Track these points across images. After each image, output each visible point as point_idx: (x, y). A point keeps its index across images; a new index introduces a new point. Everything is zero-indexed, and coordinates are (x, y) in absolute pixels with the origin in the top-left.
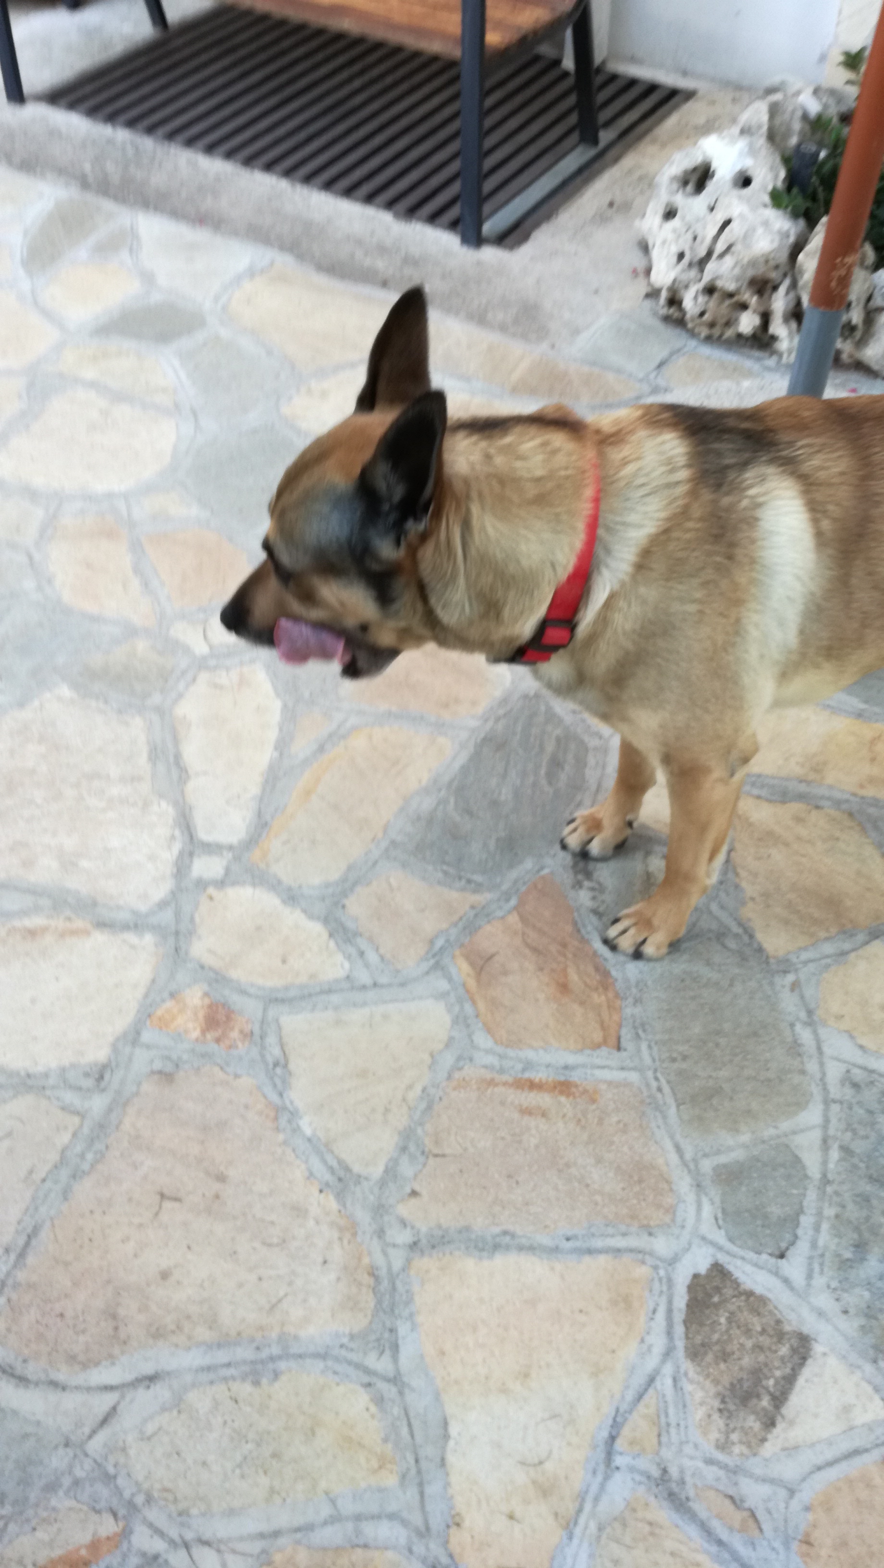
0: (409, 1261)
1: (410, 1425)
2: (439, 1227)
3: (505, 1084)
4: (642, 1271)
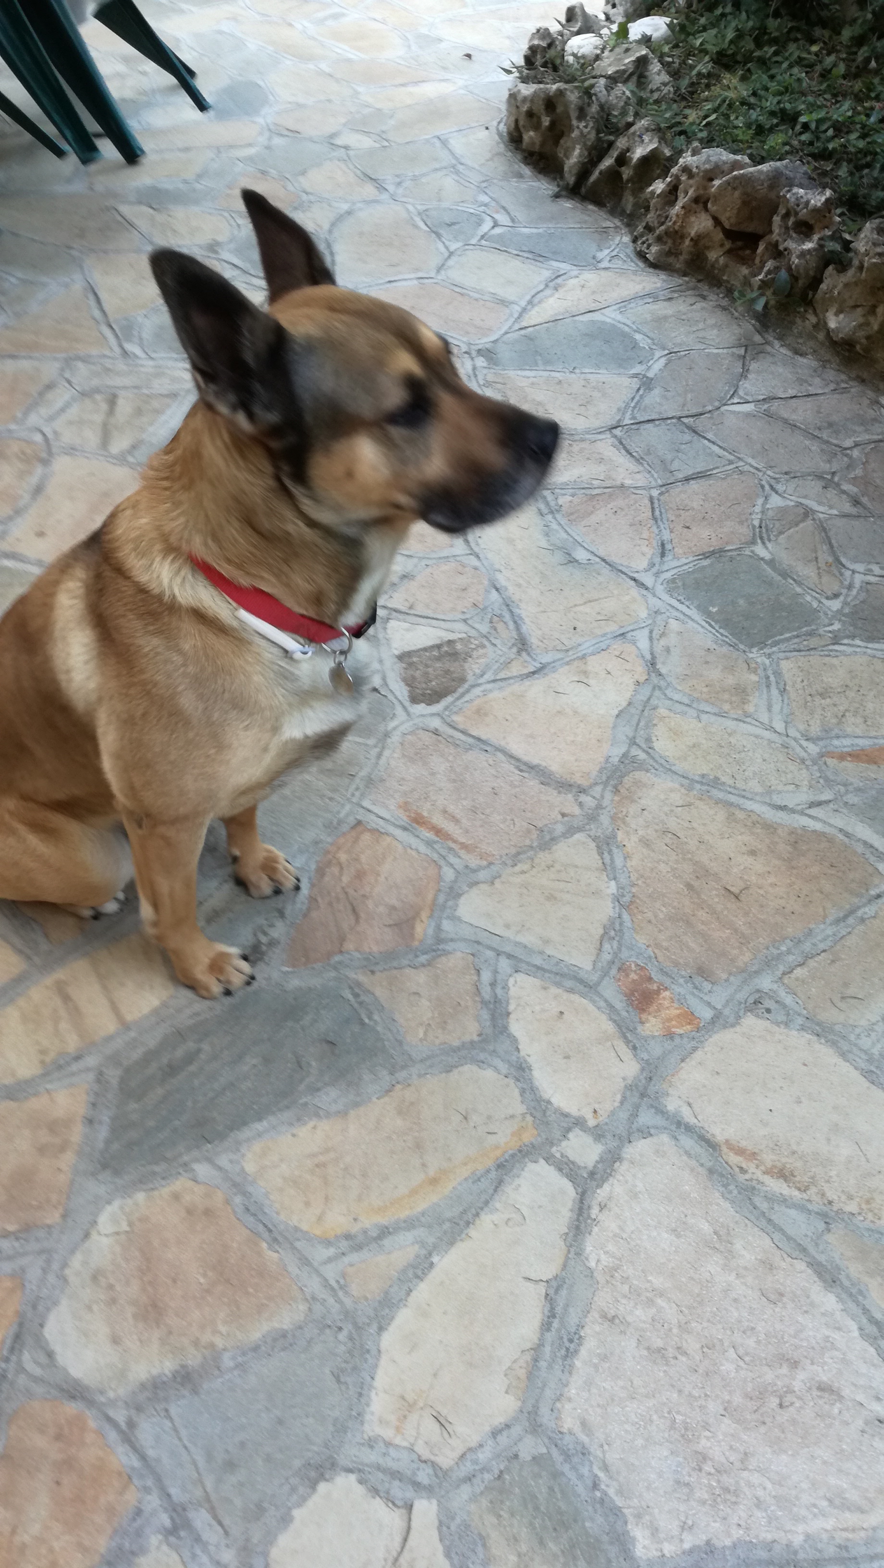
0: (591, 787)
1: (638, 724)
2: (559, 792)
3: (455, 841)
4: (457, 718)
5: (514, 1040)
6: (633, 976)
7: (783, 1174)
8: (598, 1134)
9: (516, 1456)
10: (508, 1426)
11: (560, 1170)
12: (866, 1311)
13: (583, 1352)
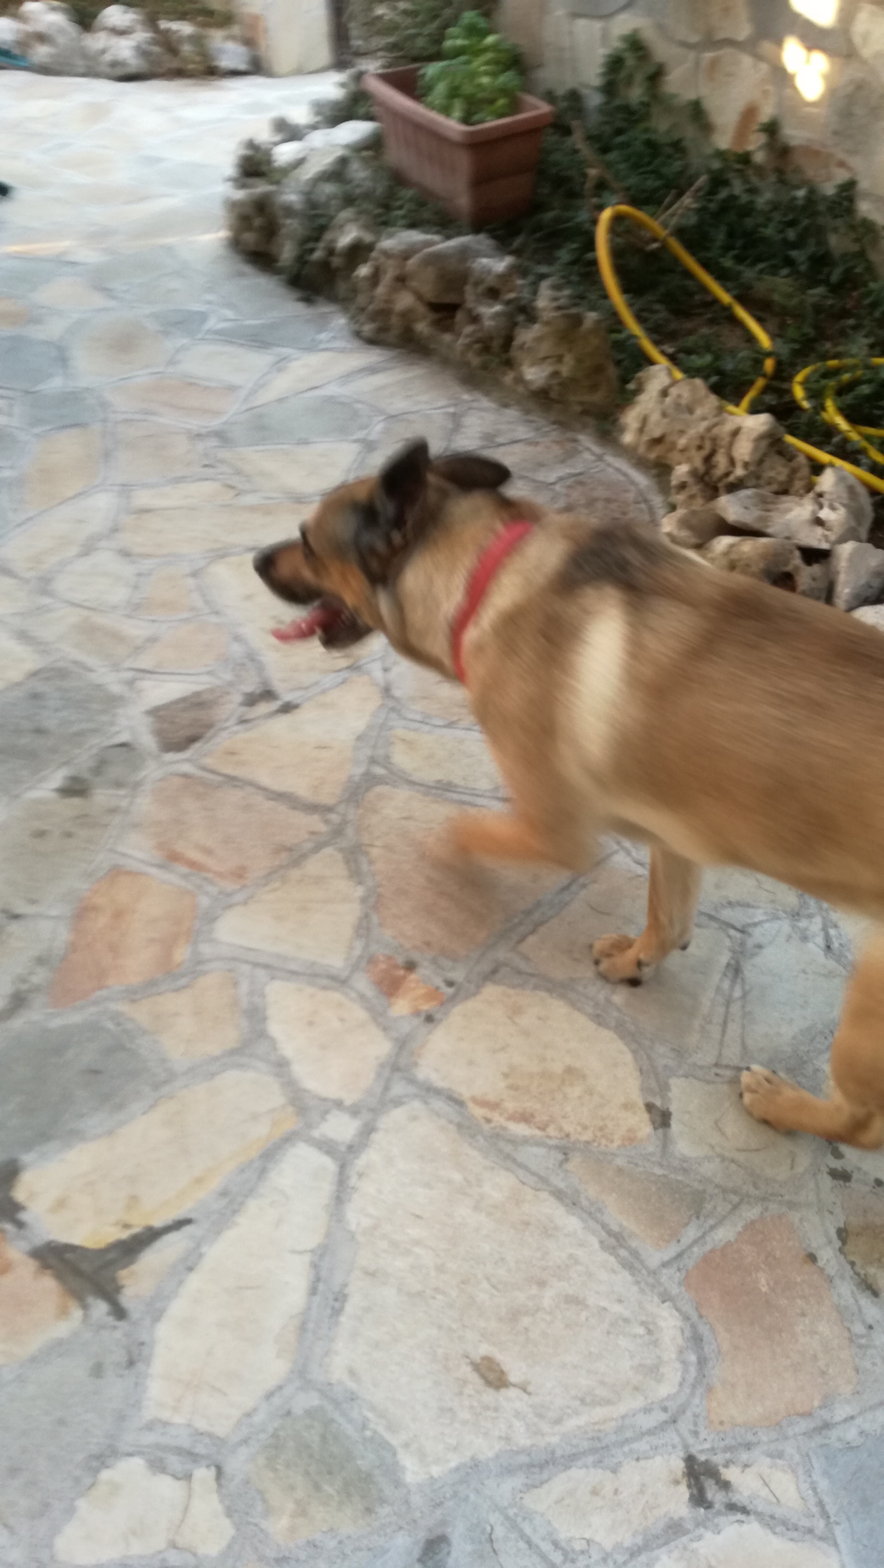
0: (336, 805)
1: (376, 744)
2: (306, 814)
3: (209, 871)
4: (208, 761)
5: (273, 1042)
6: (383, 966)
7: (525, 1118)
8: (354, 1111)
9: (289, 1413)
10: (280, 1388)
11: (320, 1148)
12: (604, 1226)
13: (349, 1308)
